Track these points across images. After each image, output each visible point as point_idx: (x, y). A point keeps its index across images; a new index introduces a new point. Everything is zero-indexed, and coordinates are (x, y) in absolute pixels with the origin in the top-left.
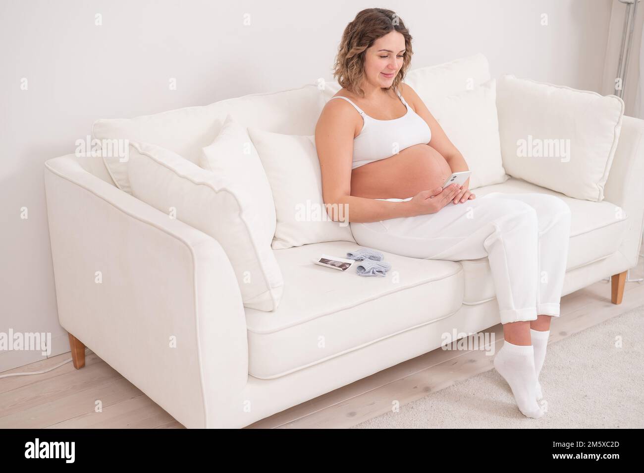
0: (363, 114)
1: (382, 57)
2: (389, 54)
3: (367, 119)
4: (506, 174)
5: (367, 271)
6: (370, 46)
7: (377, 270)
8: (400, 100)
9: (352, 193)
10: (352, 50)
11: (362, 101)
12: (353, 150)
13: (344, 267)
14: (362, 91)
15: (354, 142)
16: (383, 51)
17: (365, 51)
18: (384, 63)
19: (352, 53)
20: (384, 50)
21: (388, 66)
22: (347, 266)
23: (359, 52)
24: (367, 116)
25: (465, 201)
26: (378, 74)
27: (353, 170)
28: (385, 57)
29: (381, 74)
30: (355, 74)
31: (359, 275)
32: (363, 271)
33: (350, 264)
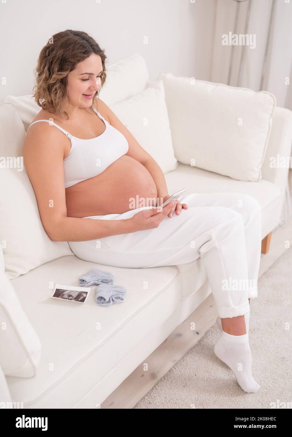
0: (70, 136)
1: (84, 80)
2: (90, 77)
3: (74, 140)
4: (178, 162)
5: (107, 300)
6: (71, 70)
7: (115, 296)
8: (97, 114)
9: (69, 215)
10: (54, 76)
11: (65, 122)
12: (64, 171)
13: (82, 298)
14: (66, 113)
15: (64, 164)
16: (85, 75)
17: (67, 76)
18: (86, 85)
19: (54, 78)
20: (86, 73)
21: (89, 88)
22: (85, 295)
23: (61, 77)
24: (73, 137)
25: (180, 212)
26: (80, 96)
27: (66, 189)
28: (86, 80)
29: (83, 95)
30: (59, 98)
31: (100, 305)
32: (102, 301)
33: (87, 293)
